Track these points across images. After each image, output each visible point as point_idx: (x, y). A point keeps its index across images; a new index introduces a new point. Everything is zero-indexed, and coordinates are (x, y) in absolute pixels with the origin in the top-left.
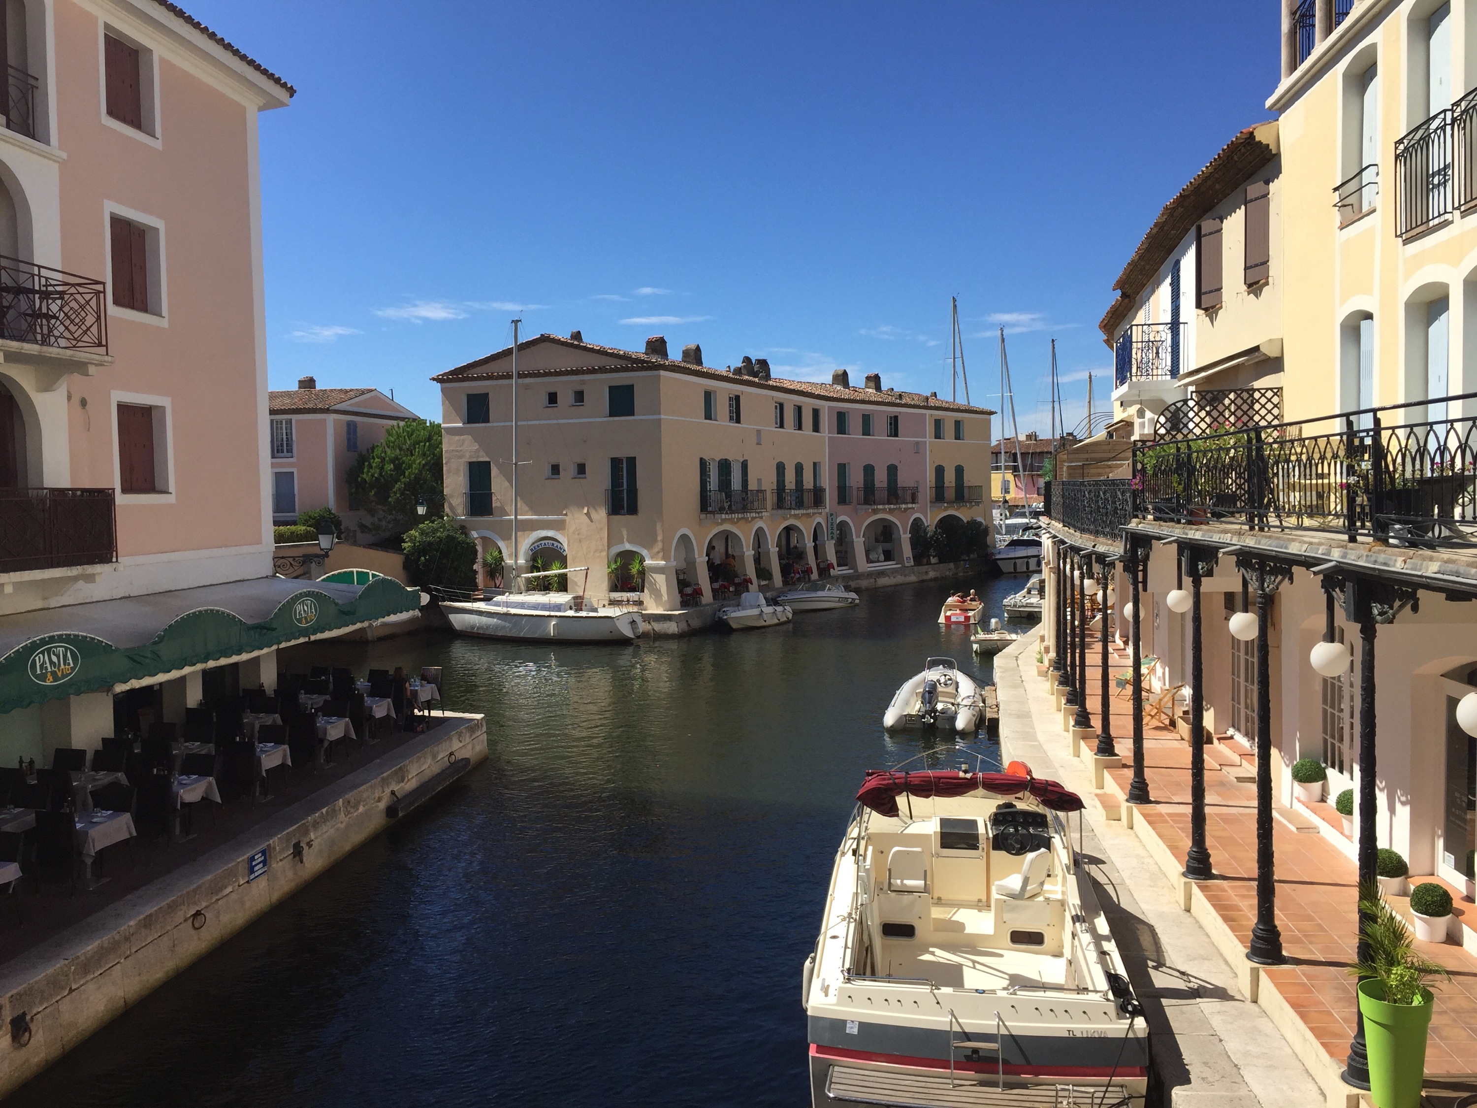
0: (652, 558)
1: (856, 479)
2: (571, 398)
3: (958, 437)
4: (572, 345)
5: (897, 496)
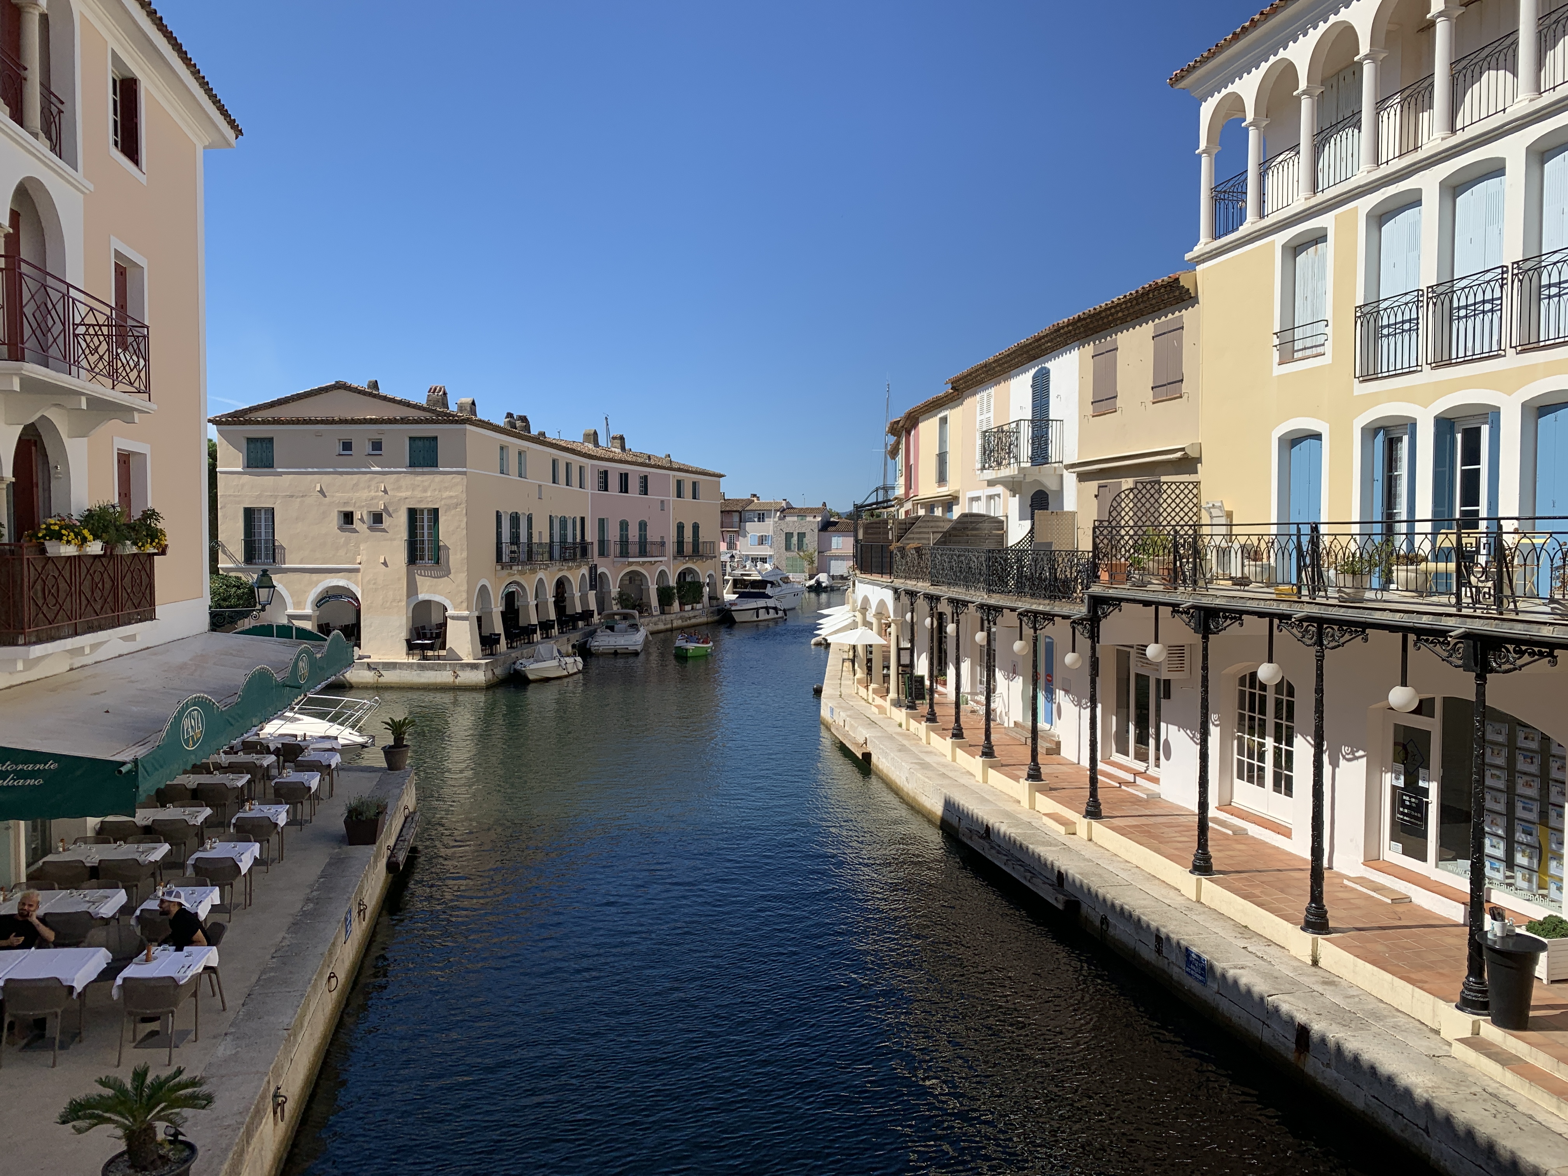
0: (455, 608)
1: (613, 534)
2: (368, 448)
3: (694, 498)
4: (370, 395)
5: (647, 550)
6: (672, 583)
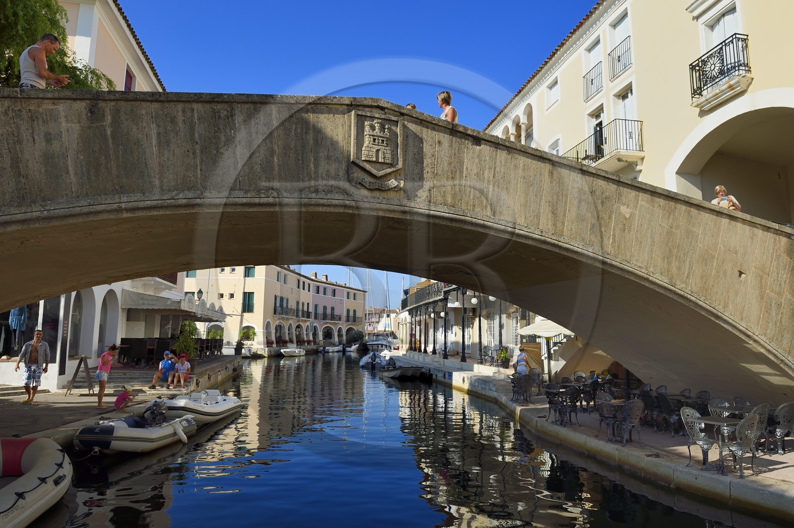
0: (258, 329)
1: (320, 311)
2: (231, 271)
3: (354, 300)
5: (334, 318)
6: (344, 332)
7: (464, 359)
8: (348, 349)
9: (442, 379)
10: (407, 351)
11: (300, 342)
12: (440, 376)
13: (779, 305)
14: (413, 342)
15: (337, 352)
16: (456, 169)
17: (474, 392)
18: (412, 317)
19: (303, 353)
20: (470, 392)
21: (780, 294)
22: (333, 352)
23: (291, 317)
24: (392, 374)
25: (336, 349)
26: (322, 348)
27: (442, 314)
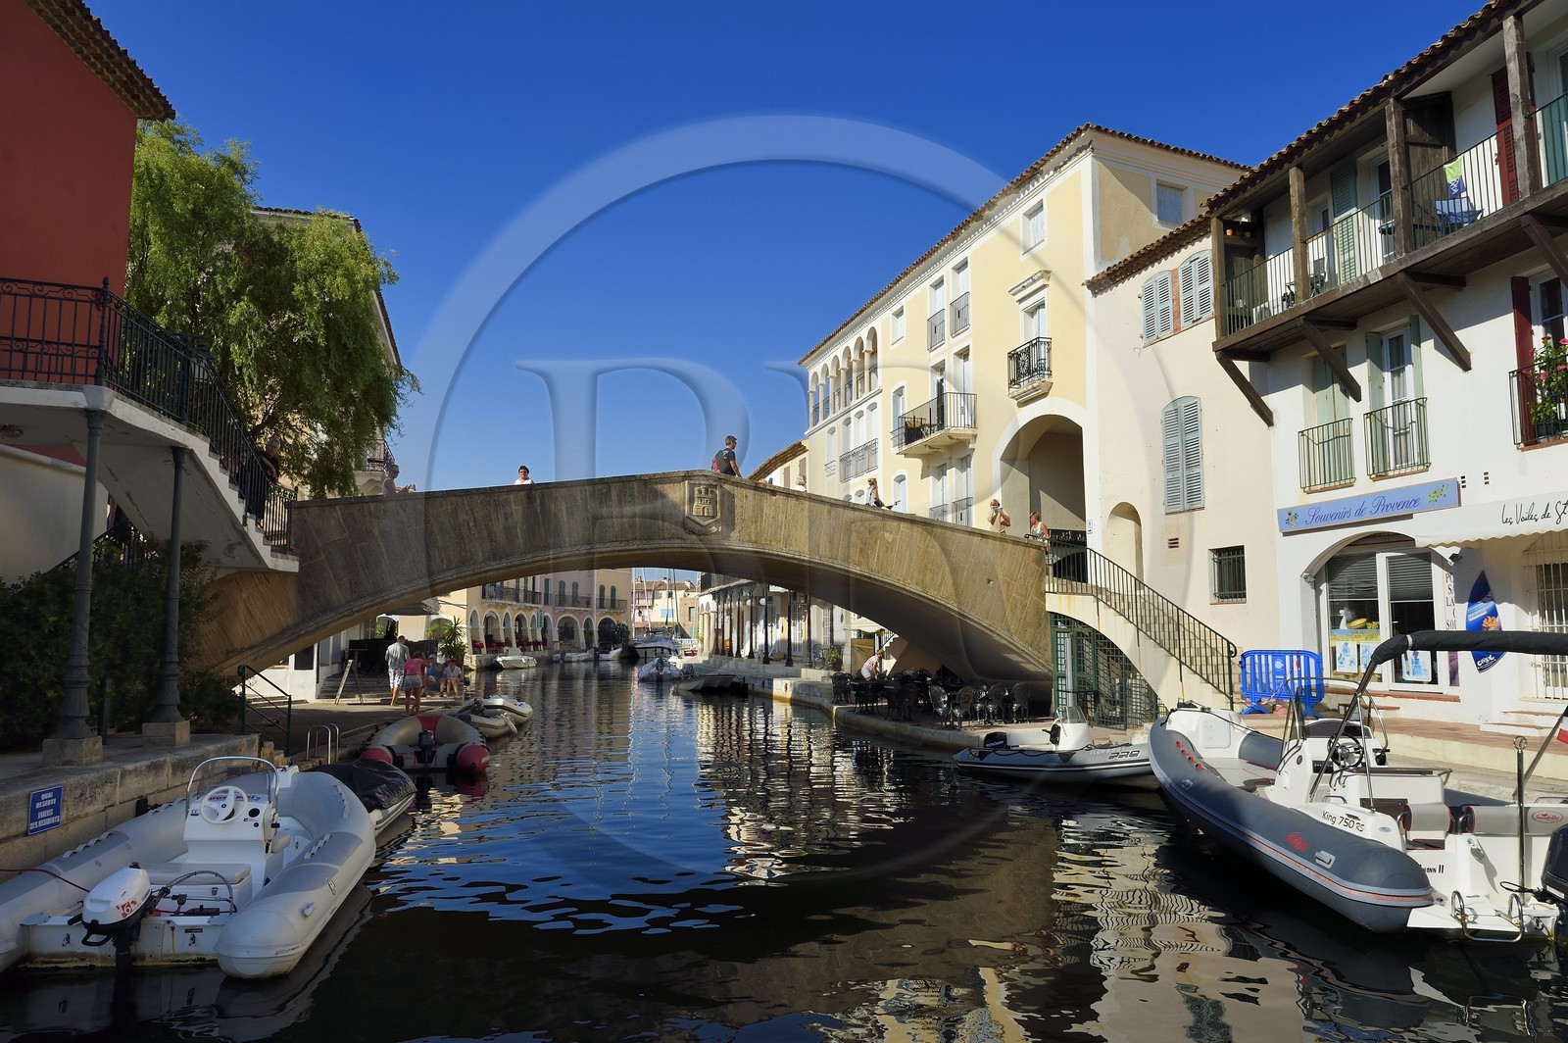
1: (555, 590)
5: (579, 602)
6: (595, 628)
7: (789, 663)
8: (603, 656)
9: (761, 690)
10: (710, 656)
11: (523, 644)
12: (758, 687)
13: (1024, 606)
14: (720, 643)
15: (583, 661)
16: (758, 514)
17: (797, 700)
18: (718, 603)
19: (533, 663)
20: (794, 702)
21: (1026, 597)
22: (578, 662)
23: (510, 602)
24: (692, 685)
25: (584, 656)
26: (559, 655)
27: (763, 601)
